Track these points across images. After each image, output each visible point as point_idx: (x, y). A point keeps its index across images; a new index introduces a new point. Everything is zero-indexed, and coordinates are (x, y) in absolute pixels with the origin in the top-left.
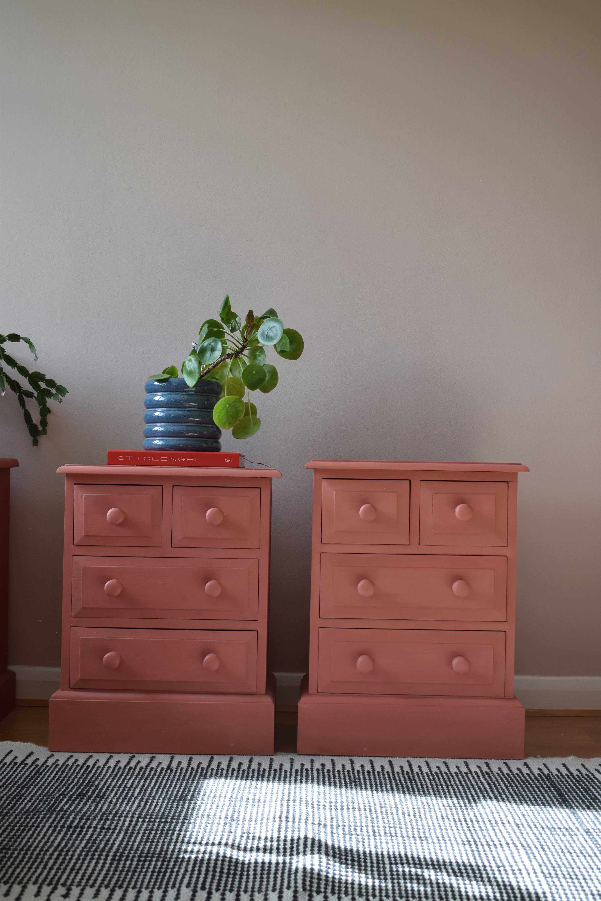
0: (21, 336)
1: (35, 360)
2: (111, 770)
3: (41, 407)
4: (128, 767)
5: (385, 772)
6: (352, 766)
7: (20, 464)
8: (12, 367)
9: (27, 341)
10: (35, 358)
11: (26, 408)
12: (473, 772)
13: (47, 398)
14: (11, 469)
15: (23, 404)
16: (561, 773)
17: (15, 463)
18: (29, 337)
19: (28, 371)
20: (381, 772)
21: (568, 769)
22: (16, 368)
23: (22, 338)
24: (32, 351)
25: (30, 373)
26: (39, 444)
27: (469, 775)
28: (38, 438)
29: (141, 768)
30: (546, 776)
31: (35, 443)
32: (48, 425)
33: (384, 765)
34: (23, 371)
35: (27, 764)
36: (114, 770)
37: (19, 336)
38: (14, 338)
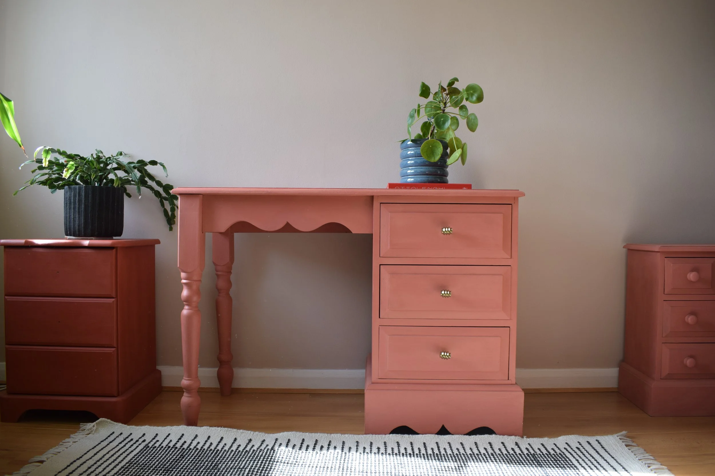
0: (158, 162)
1: (166, 176)
2: (233, 452)
3: (171, 206)
4: (245, 451)
5: (421, 454)
6: (399, 449)
7: (161, 243)
8: (152, 181)
9: (162, 165)
10: (167, 175)
11: (165, 207)
12: (482, 454)
13: (174, 201)
14: (156, 245)
15: (163, 205)
16: (542, 453)
17: (158, 242)
18: (163, 162)
19: (162, 184)
20: (419, 454)
21: (546, 449)
22: (154, 182)
23: (159, 163)
24: (165, 171)
25: (164, 185)
26: (173, 230)
27: (480, 456)
28: (172, 226)
29: (254, 450)
30: (533, 455)
31: (171, 229)
32: (176, 218)
33: (420, 448)
34: (159, 183)
35: (176, 448)
36: (235, 453)
37: (157, 162)
38: (154, 163)
